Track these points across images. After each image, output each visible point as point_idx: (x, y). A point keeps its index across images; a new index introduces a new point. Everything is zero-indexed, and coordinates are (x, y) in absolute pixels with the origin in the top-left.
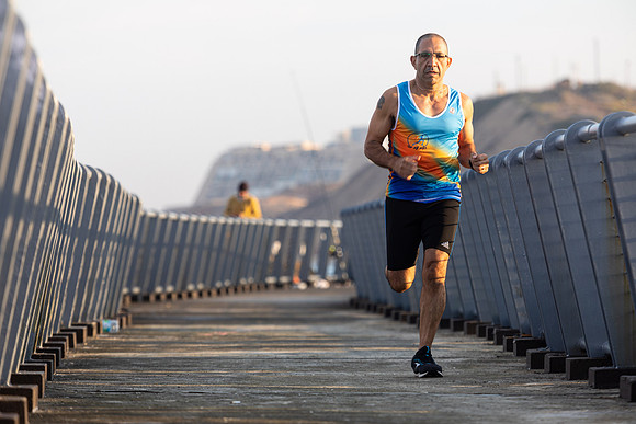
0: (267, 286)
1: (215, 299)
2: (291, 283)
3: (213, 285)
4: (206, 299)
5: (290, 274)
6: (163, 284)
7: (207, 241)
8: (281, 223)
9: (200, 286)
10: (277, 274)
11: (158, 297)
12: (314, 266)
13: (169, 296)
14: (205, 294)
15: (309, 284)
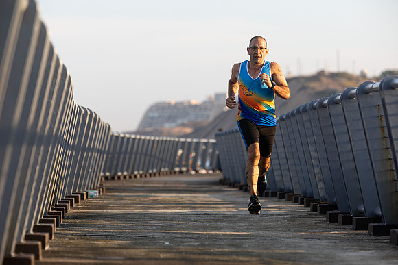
0: (175, 172)
1: (148, 178)
2: (188, 171)
3: (147, 171)
4: (144, 179)
5: (187, 166)
6: (122, 171)
8: (182, 140)
9: (141, 172)
10: (180, 166)
11: (119, 178)
13: (125, 177)
14: (143, 176)
15: (196, 171)
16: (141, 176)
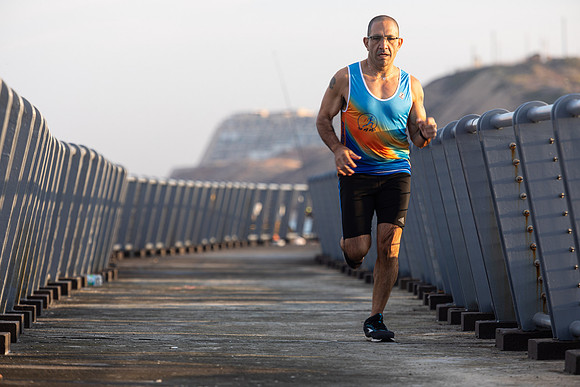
0: (249, 243)
1: (201, 255)
2: (271, 240)
3: (199, 241)
4: (192, 255)
5: (270, 231)
6: (154, 241)
7: (194, 202)
8: (262, 187)
9: (188, 243)
10: (258, 232)
11: (148, 253)
12: (293, 224)
13: (158, 252)
14: (191, 250)
15: (287, 241)
16: (187, 250)
